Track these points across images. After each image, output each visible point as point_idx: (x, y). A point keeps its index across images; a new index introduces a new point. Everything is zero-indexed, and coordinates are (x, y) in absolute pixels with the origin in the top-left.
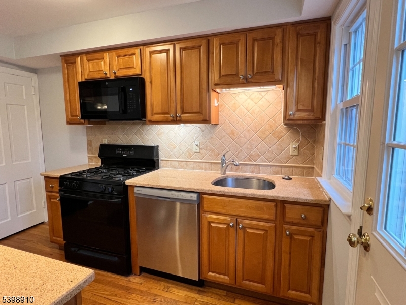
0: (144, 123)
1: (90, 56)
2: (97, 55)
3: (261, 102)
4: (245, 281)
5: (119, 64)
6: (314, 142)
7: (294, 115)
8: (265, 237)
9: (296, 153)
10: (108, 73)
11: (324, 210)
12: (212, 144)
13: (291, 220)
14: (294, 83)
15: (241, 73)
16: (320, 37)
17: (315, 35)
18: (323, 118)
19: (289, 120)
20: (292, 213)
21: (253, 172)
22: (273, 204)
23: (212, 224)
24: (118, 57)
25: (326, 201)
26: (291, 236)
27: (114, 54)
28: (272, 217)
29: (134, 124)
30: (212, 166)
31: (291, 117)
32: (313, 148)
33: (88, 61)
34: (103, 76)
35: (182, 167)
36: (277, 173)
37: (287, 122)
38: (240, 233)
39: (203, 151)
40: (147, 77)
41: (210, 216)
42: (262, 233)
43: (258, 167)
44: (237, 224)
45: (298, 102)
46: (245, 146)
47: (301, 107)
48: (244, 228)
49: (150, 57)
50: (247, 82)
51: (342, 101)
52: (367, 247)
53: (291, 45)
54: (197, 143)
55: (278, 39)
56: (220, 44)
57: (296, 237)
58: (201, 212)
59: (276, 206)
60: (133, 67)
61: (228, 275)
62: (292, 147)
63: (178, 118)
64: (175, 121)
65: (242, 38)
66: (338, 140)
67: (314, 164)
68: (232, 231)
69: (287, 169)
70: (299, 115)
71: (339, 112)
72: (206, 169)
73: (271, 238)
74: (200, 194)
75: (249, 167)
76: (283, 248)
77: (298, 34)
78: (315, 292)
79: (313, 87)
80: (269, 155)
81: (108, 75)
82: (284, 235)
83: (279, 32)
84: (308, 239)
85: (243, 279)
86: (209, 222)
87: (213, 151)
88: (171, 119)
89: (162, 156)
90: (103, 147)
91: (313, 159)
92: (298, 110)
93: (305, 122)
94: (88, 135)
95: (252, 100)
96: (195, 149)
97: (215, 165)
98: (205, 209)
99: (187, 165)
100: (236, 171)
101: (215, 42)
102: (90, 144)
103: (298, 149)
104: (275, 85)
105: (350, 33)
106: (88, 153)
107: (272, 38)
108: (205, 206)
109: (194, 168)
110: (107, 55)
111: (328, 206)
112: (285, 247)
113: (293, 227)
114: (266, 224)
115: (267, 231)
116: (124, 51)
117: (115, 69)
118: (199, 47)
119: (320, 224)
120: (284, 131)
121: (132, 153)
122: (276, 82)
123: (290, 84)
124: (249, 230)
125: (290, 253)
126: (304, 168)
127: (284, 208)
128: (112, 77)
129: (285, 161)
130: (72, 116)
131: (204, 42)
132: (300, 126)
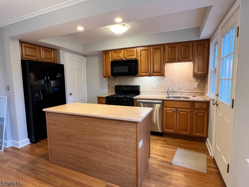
0: (137, 76)
1: (115, 51)
2: (118, 51)
3: (183, 68)
4: (180, 131)
5: (127, 54)
6: (205, 83)
7: (197, 72)
8: (187, 114)
9: (197, 87)
10: (123, 57)
11: (208, 104)
12: (163, 84)
13: (197, 108)
14: (196, 61)
15: (177, 58)
16: (206, 45)
17: (204, 45)
18: (208, 73)
19: (195, 74)
20: (197, 106)
21: (180, 95)
22: (190, 103)
23: (168, 111)
24: (127, 52)
25: (208, 101)
26: (196, 113)
27: (126, 51)
28: (190, 107)
29: (129, 77)
30: (163, 93)
31: (196, 73)
32: (204, 85)
33: (114, 53)
34: (121, 59)
35: (150, 94)
36: (190, 95)
37: (194, 75)
38: (178, 114)
39: (159, 87)
40: (139, 59)
41: (166, 108)
42: (186, 113)
43: (182, 93)
44: (177, 110)
45: (198, 68)
46: (177, 85)
47: (199, 70)
48: (179, 112)
49: (141, 52)
50: (179, 61)
51: (214, 68)
52: (217, 105)
53: (195, 48)
54: (157, 84)
55: (191, 46)
56: (169, 47)
57: (198, 114)
58: (163, 107)
59: (191, 103)
60: (133, 56)
61: (173, 130)
62: (196, 84)
63: (152, 74)
64: (150, 75)
65: (177, 45)
66: (212, 81)
67: (204, 91)
68: (175, 113)
69: (194, 93)
70: (198, 73)
71: (213, 71)
72: (160, 94)
73: (189, 115)
74: (163, 101)
75: (178, 93)
76: (194, 118)
77: (198, 44)
78: (205, 133)
79: (204, 63)
80: (186, 88)
81: (123, 58)
82: (194, 113)
83: (191, 43)
84: (203, 114)
85: (179, 131)
86: (166, 111)
87: (163, 87)
88: (149, 75)
89: (141, 90)
90: (116, 86)
91: (204, 89)
92: (198, 71)
93: (201, 75)
94: (108, 82)
95: (180, 67)
96: (156, 86)
97: (164, 93)
98: (165, 106)
99: (152, 93)
100: (173, 95)
101: (167, 47)
102: (109, 85)
103: (198, 85)
104: (190, 62)
105: (216, 46)
106: (108, 89)
107: (189, 46)
108: (165, 105)
109: (155, 94)
110: (122, 51)
111: (209, 102)
112: (195, 118)
113: (197, 110)
114: (187, 110)
115: (188, 112)
116: (130, 50)
117: (126, 56)
118: (160, 49)
119: (206, 109)
120: (193, 79)
121: (129, 88)
122: (190, 61)
123: (195, 61)
124: (181, 113)
125: (196, 120)
126: (201, 92)
127: (194, 104)
128: (124, 59)
129: (193, 90)
130: (106, 74)
131: (162, 46)
132: (199, 76)
